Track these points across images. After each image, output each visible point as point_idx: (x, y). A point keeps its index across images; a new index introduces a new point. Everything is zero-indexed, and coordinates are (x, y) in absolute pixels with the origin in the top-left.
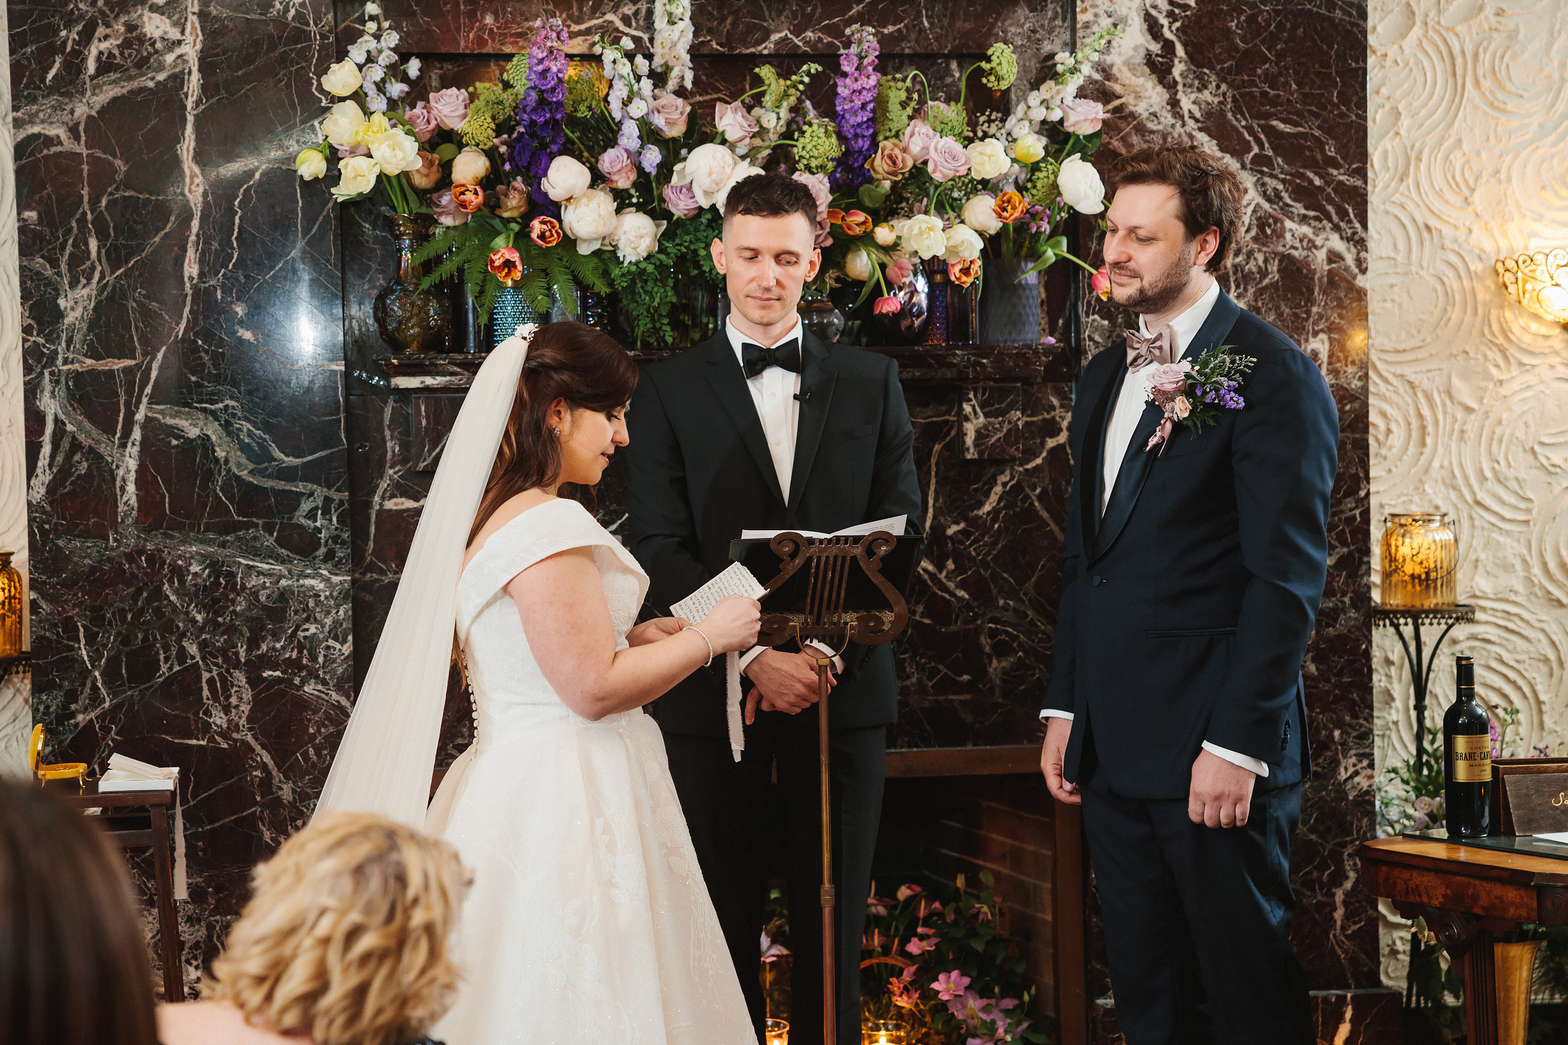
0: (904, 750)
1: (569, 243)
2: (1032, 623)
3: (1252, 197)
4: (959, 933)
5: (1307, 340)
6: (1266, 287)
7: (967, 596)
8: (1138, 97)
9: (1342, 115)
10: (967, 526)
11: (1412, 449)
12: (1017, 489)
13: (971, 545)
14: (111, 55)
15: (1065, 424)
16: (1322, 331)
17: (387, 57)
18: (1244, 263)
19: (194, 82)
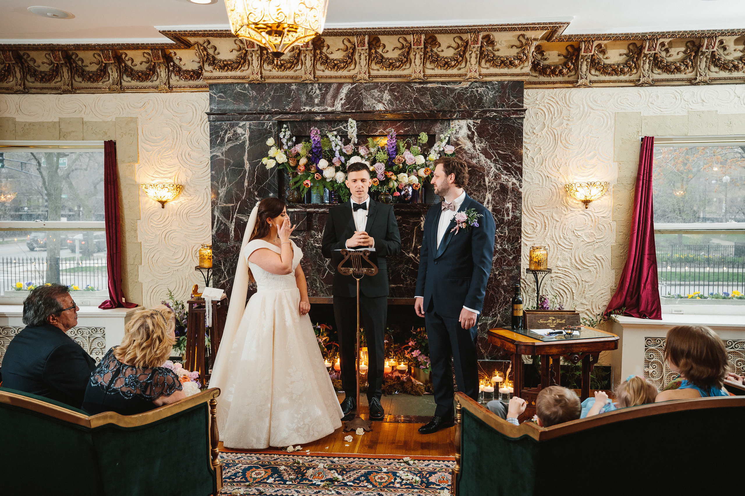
1: (324, 179)
3: (493, 169)
4: (420, 341)
6: (496, 191)
8: (465, 145)
9: (516, 149)
11: (542, 230)
14: (230, 137)
16: (510, 202)
17: (287, 136)
18: (491, 185)
19: (247, 143)
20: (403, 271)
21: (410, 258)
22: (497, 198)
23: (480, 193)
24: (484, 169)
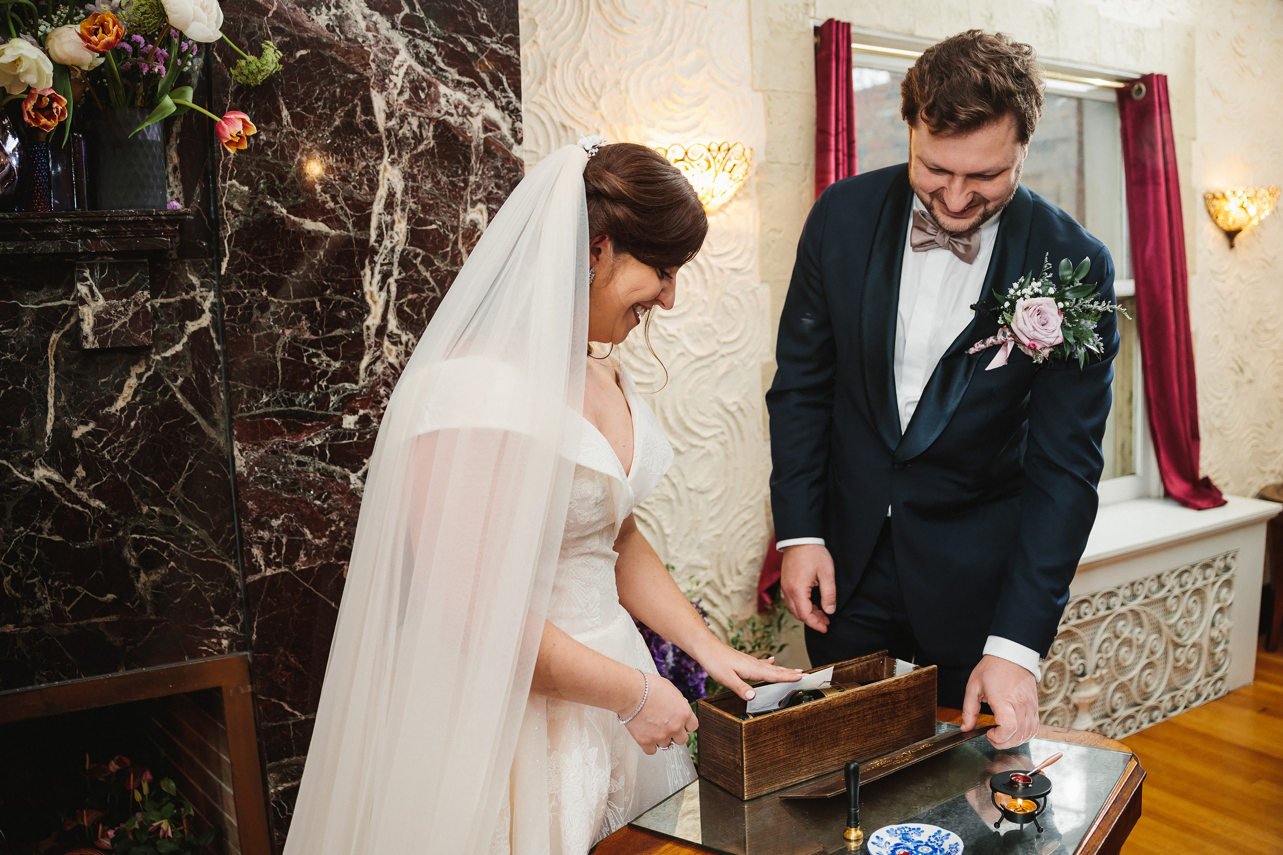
0: (43, 685)
2: (183, 529)
3: (404, 57)
5: (465, 210)
6: (421, 154)
7: (103, 506)
10: (98, 426)
12: (155, 381)
13: (103, 448)
15: (207, 305)
16: (480, 200)
18: (397, 127)
20: (12, 558)
21: (39, 489)
22: (428, 185)
23: (351, 161)
24: (363, 56)
